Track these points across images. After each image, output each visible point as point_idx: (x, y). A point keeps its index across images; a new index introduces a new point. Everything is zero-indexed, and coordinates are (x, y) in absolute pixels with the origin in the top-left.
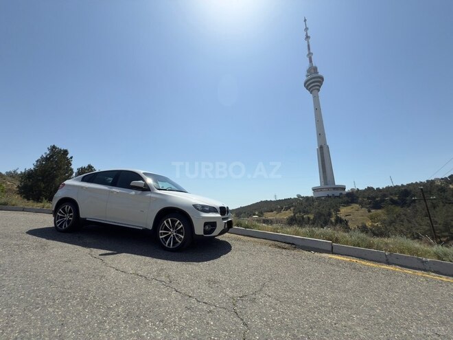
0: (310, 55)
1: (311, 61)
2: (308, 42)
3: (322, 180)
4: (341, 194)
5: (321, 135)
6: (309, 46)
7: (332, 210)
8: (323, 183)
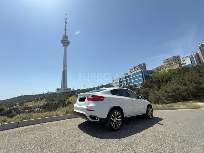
0: (66, 30)
1: (66, 33)
2: (66, 24)
3: (62, 85)
4: (69, 92)
5: (65, 65)
6: (66, 26)
7: (65, 99)
8: (62, 87)
